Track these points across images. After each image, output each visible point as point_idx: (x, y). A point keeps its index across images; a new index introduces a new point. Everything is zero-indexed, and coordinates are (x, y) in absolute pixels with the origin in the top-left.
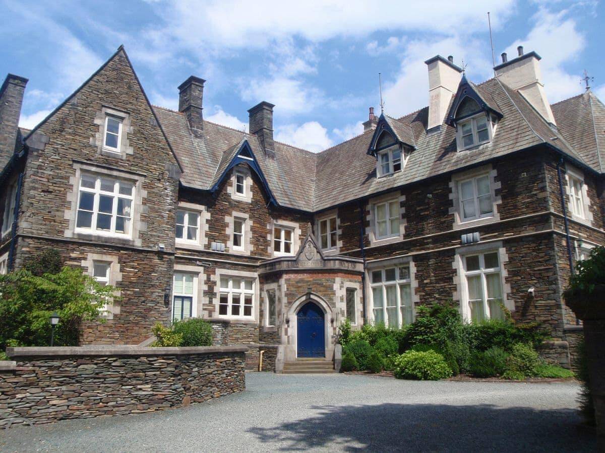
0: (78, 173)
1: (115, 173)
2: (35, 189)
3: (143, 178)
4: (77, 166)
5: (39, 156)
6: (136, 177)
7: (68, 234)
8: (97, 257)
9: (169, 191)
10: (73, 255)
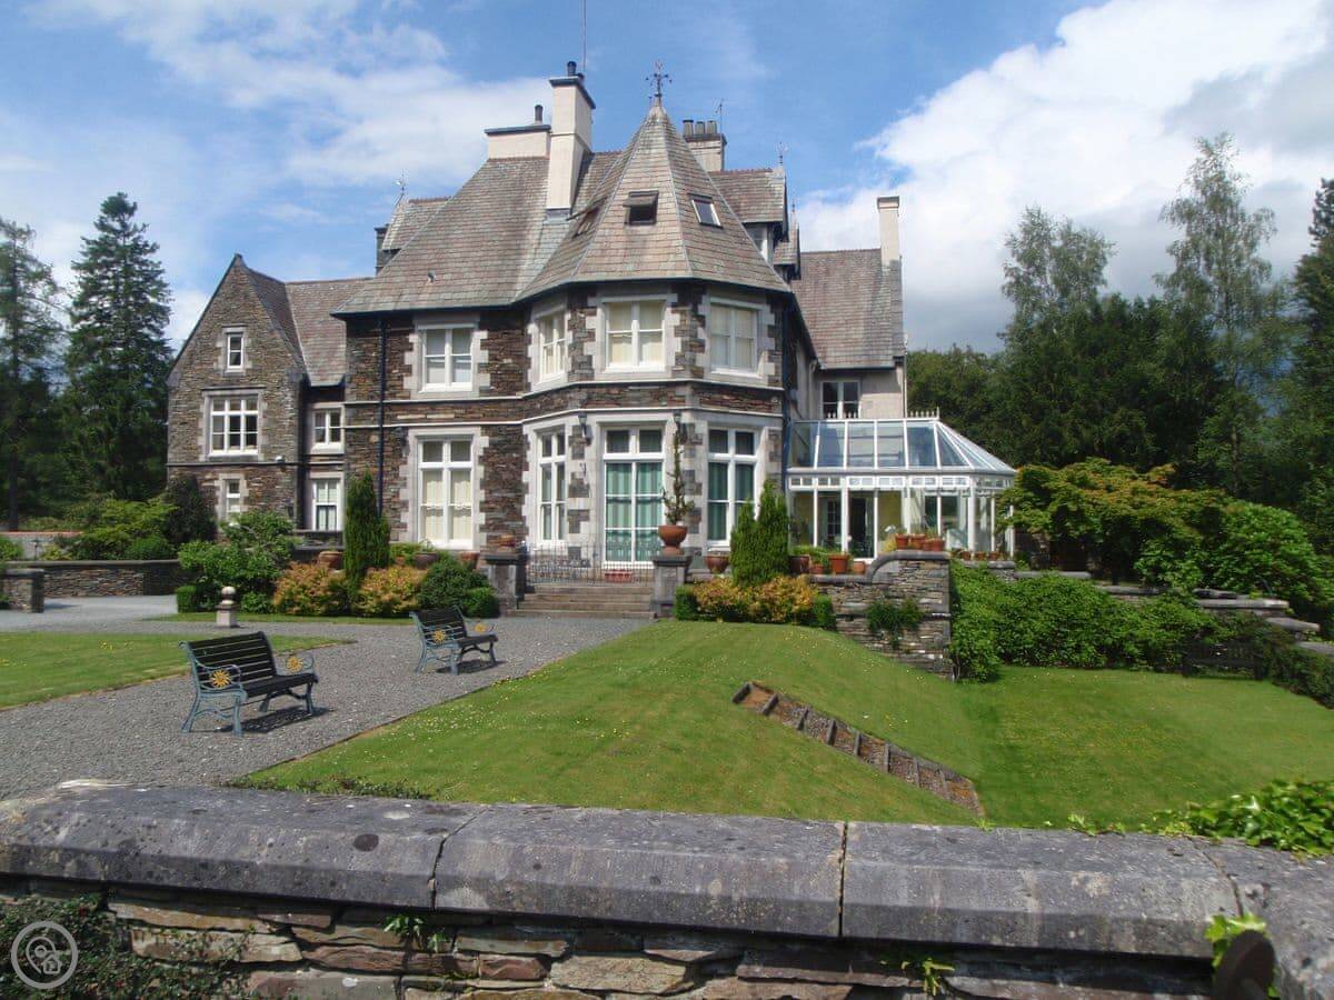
0: (207, 400)
1: (237, 392)
2: (175, 423)
3: (262, 390)
4: (205, 394)
5: (175, 393)
6: (255, 391)
7: (202, 459)
8: (226, 476)
9: (289, 398)
10: (208, 477)
